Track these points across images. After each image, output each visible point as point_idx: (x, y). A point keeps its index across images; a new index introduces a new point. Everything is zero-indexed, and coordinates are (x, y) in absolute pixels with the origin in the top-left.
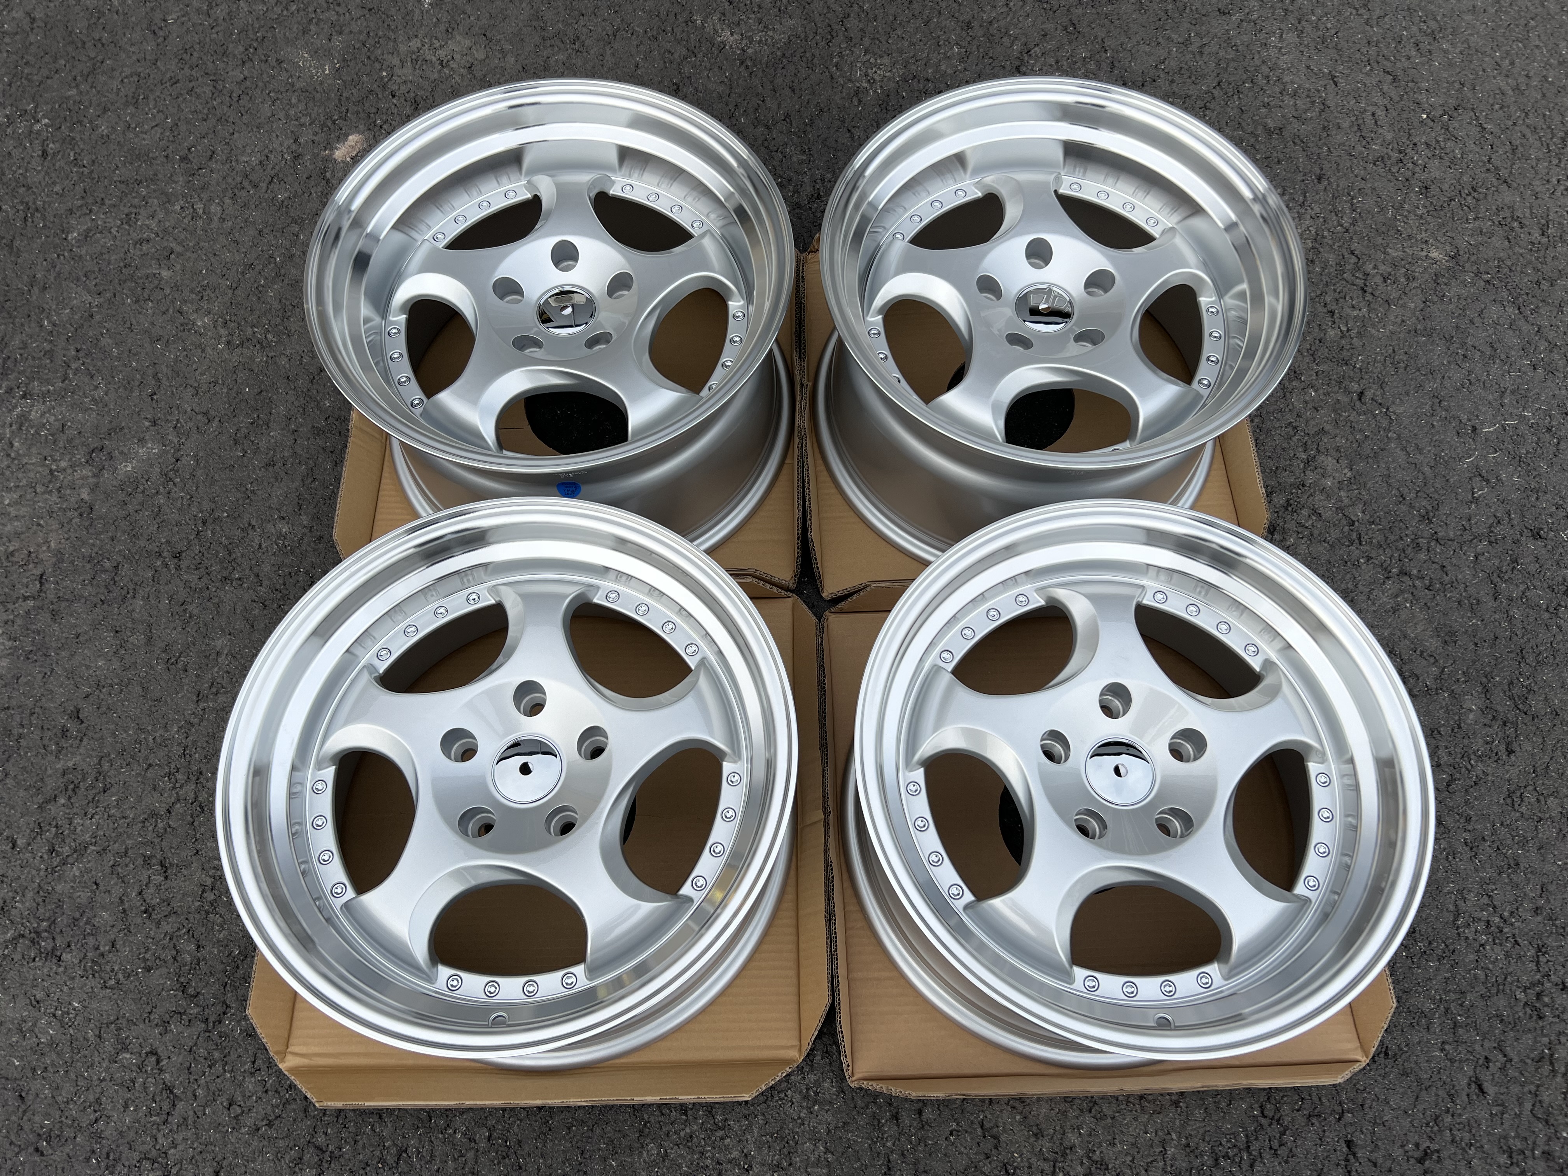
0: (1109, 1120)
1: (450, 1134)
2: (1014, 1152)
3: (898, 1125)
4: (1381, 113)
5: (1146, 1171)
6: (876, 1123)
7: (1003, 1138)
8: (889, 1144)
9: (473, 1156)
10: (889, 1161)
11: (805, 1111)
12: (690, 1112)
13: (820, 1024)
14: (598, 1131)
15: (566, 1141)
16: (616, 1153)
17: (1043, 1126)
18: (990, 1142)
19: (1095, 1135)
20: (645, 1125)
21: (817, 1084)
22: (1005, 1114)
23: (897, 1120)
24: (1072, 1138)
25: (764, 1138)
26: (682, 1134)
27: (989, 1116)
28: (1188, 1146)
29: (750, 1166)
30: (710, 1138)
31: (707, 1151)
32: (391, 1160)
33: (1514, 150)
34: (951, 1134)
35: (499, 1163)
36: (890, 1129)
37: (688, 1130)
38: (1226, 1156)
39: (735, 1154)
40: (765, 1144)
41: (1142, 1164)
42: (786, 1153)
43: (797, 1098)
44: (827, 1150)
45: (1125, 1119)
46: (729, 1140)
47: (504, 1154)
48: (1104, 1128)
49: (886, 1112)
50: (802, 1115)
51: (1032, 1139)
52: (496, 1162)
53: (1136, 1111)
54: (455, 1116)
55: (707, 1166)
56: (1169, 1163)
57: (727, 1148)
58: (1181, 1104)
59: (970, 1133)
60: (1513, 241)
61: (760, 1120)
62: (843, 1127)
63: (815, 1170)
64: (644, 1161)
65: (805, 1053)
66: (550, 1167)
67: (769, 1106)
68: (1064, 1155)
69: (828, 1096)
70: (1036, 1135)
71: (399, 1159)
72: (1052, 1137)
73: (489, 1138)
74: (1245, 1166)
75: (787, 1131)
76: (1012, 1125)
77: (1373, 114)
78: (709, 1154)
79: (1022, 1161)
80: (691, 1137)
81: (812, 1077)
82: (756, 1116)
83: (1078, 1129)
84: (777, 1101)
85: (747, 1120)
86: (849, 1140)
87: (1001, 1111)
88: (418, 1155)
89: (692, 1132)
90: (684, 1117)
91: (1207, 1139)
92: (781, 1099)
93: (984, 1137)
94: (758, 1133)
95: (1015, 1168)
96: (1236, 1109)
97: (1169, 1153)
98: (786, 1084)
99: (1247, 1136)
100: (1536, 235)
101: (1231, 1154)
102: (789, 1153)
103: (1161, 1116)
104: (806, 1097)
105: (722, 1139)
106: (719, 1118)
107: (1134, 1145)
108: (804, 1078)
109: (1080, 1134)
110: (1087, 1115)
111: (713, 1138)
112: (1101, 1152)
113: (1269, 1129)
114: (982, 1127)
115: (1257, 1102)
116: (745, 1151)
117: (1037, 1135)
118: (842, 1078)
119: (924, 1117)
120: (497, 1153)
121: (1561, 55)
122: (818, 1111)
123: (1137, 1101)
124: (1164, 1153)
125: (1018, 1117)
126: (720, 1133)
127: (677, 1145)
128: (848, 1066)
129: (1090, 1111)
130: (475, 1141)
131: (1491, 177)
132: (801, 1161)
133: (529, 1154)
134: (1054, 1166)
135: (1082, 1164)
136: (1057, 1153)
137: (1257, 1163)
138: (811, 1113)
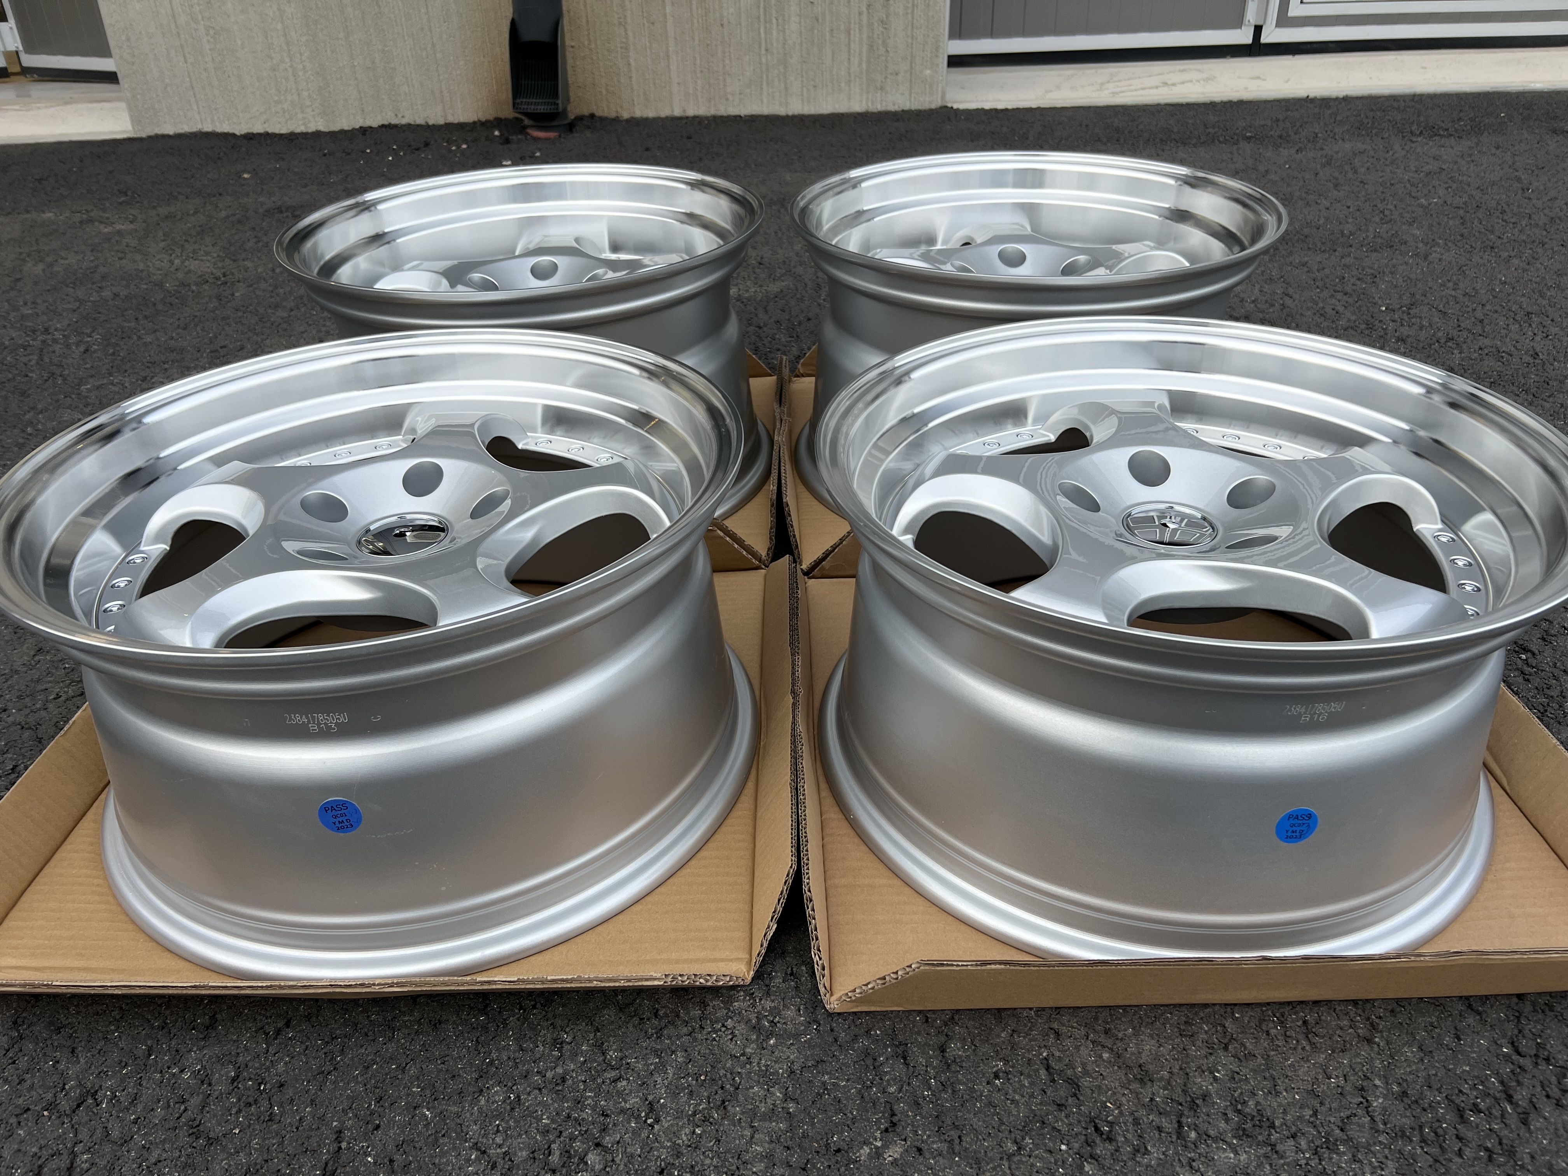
0: (1260, 1060)
1: (174, 1074)
2: (1106, 1102)
3: (907, 1064)
4: (1341, 309)
5: (1342, 1130)
6: (869, 1062)
7: (1086, 1082)
8: (892, 1090)
9: (198, 1103)
10: (893, 1115)
11: (754, 1046)
12: (566, 1047)
13: (780, 909)
14: (413, 1071)
15: (357, 1083)
16: (435, 1099)
17: (1151, 1068)
18: (1062, 1091)
19: (1240, 1081)
20: (492, 1062)
21: (776, 1012)
22: (1084, 1051)
23: (905, 1058)
24: (1202, 1083)
25: (683, 1081)
26: (549, 1074)
27: (1057, 1054)
28: (1405, 1094)
29: (657, 1121)
30: (594, 1080)
31: (587, 1098)
32: (65, 1105)
33: (1481, 321)
34: (997, 1076)
35: (239, 1111)
36: (893, 1069)
37: (560, 1070)
38: (1476, 1109)
39: (633, 1101)
40: (684, 1089)
41: (1332, 1119)
42: (719, 1103)
43: (741, 1029)
44: (787, 1097)
45: (1287, 1060)
46: (624, 1083)
47: (251, 1100)
48: (1254, 1071)
49: (887, 1046)
50: (748, 1050)
51: (1135, 1086)
52: (234, 1111)
53: (1303, 1049)
54: (191, 1051)
55: (583, 1119)
56: (1378, 1119)
57: (620, 1094)
58: (1377, 1040)
59: (1029, 1076)
60: (1506, 363)
61: (680, 1057)
62: (815, 1066)
63: (767, 1124)
64: (480, 1111)
65: (756, 960)
66: (322, 1118)
67: (695, 1040)
68: (1193, 1106)
69: (790, 1026)
70: (1141, 1081)
71: (79, 1106)
72: (1169, 1083)
73: (234, 1080)
74: (1513, 1121)
75: (722, 1072)
76: (1098, 1066)
77: (1333, 309)
78: (589, 1101)
79: (1121, 1113)
80: (564, 1080)
81: (768, 1004)
82: (673, 1052)
83: (1211, 1073)
84: (709, 1033)
85: (660, 1057)
86: (824, 1083)
87: (1077, 1048)
88: (111, 1100)
89: (566, 1073)
90: (556, 1053)
91: (1436, 1086)
92: (715, 1031)
93: (1053, 1081)
94: (674, 1074)
95: (1111, 1124)
96: (1471, 1046)
97: (1375, 1104)
98: (726, 1011)
99: (1502, 1082)
100: (1528, 359)
101: (1482, 1106)
102: (723, 1102)
103: (1348, 1055)
104: (756, 1028)
105: (616, 1080)
106: (613, 1054)
107: (1312, 1093)
108: (754, 1006)
109: (1215, 1078)
110: (1221, 1053)
111: (599, 1081)
112: (1258, 1103)
113: (1535, 1070)
114: (1048, 1068)
115: (1504, 1036)
116: (650, 1098)
117: (1145, 1077)
118: (815, 1001)
119: (949, 1054)
120: (239, 1100)
121: (1501, 280)
122: (775, 1046)
123: (1301, 1037)
124: (1367, 1106)
125: (1106, 1056)
126: (613, 1074)
127: (540, 1089)
128: (823, 969)
129: (1226, 1048)
130: (210, 1084)
131: (1465, 334)
132: (743, 1113)
133: (292, 1100)
134: (1179, 1122)
135: (1227, 1120)
136: (1181, 1104)
137: (1532, 1116)
138: (763, 1049)
